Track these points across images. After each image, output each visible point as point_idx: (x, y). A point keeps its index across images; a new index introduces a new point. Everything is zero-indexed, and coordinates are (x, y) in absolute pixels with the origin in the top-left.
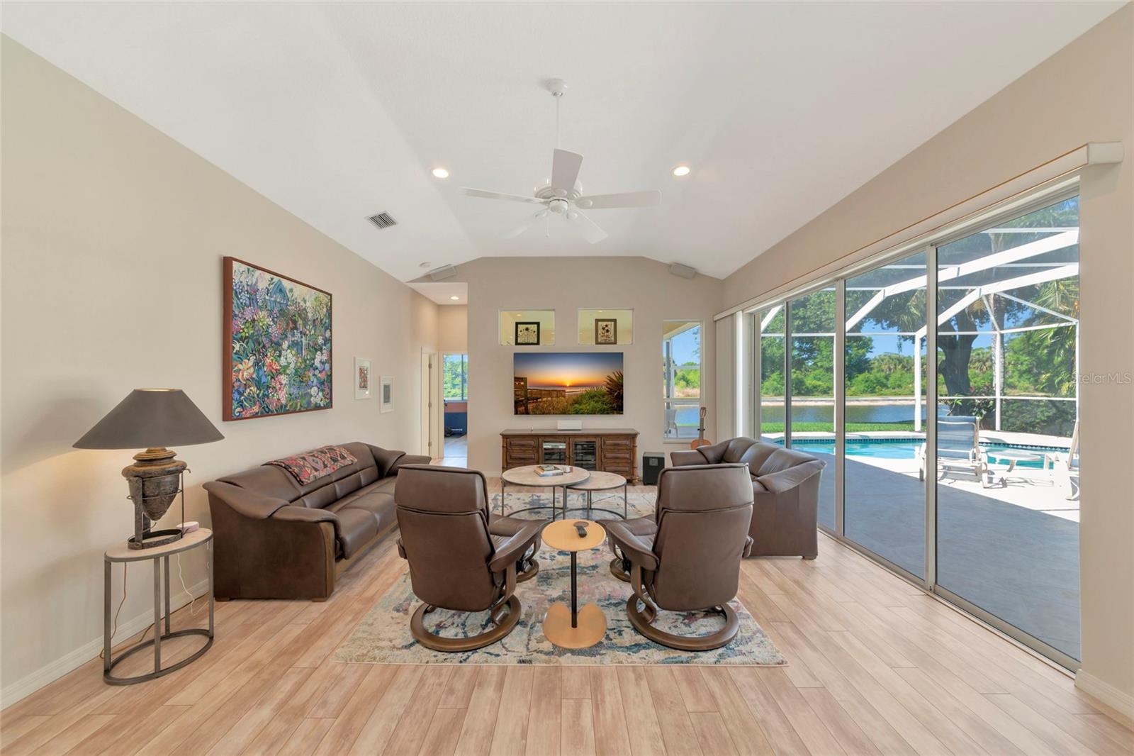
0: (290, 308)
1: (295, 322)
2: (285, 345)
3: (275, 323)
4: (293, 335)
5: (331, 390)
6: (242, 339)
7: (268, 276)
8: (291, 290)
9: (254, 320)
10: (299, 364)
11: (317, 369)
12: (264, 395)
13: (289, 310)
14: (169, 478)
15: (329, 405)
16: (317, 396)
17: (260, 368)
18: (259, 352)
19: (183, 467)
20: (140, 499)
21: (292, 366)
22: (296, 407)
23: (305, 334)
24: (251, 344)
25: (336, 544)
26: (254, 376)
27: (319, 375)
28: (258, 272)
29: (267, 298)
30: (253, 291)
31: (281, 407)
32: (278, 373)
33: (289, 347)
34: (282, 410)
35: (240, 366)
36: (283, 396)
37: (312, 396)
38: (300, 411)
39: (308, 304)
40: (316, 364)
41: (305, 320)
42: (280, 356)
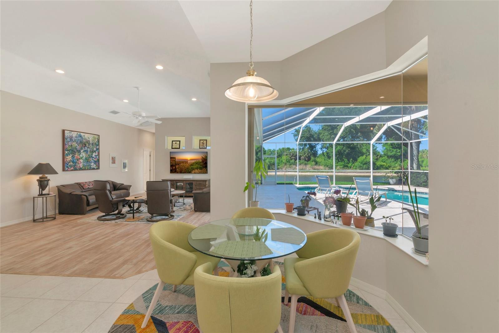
0: (84, 141)
1: (85, 145)
2: (82, 151)
3: (78, 145)
4: (85, 148)
5: (99, 164)
6: (68, 150)
7: (76, 133)
8: (84, 136)
9: (71, 145)
10: (87, 156)
11: (94, 157)
12: (75, 165)
13: (83, 141)
14: (46, 182)
15: (98, 168)
16: (93, 165)
17: (73, 158)
18: (73, 153)
19: (49, 180)
20: (40, 186)
21: (84, 157)
22: (86, 168)
23: (89, 148)
24: (71, 151)
25: (87, 202)
26: (72, 160)
27: (94, 159)
28: (73, 132)
29: (76, 139)
30: (71, 138)
31: (81, 168)
32: (80, 159)
33: (83, 152)
34: (81, 169)
35: (67, 157)
36: (81, 165)
37: (91, 166)
38: (87, 170)
39: (90, 139)
40: (93, 156)
41: (89, 144)
42: (80, 154)
